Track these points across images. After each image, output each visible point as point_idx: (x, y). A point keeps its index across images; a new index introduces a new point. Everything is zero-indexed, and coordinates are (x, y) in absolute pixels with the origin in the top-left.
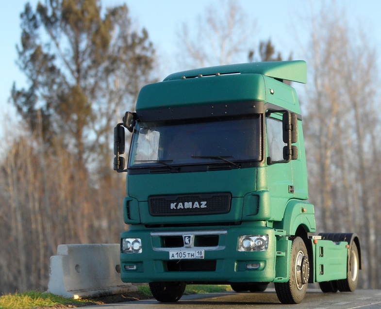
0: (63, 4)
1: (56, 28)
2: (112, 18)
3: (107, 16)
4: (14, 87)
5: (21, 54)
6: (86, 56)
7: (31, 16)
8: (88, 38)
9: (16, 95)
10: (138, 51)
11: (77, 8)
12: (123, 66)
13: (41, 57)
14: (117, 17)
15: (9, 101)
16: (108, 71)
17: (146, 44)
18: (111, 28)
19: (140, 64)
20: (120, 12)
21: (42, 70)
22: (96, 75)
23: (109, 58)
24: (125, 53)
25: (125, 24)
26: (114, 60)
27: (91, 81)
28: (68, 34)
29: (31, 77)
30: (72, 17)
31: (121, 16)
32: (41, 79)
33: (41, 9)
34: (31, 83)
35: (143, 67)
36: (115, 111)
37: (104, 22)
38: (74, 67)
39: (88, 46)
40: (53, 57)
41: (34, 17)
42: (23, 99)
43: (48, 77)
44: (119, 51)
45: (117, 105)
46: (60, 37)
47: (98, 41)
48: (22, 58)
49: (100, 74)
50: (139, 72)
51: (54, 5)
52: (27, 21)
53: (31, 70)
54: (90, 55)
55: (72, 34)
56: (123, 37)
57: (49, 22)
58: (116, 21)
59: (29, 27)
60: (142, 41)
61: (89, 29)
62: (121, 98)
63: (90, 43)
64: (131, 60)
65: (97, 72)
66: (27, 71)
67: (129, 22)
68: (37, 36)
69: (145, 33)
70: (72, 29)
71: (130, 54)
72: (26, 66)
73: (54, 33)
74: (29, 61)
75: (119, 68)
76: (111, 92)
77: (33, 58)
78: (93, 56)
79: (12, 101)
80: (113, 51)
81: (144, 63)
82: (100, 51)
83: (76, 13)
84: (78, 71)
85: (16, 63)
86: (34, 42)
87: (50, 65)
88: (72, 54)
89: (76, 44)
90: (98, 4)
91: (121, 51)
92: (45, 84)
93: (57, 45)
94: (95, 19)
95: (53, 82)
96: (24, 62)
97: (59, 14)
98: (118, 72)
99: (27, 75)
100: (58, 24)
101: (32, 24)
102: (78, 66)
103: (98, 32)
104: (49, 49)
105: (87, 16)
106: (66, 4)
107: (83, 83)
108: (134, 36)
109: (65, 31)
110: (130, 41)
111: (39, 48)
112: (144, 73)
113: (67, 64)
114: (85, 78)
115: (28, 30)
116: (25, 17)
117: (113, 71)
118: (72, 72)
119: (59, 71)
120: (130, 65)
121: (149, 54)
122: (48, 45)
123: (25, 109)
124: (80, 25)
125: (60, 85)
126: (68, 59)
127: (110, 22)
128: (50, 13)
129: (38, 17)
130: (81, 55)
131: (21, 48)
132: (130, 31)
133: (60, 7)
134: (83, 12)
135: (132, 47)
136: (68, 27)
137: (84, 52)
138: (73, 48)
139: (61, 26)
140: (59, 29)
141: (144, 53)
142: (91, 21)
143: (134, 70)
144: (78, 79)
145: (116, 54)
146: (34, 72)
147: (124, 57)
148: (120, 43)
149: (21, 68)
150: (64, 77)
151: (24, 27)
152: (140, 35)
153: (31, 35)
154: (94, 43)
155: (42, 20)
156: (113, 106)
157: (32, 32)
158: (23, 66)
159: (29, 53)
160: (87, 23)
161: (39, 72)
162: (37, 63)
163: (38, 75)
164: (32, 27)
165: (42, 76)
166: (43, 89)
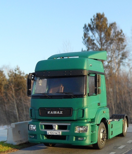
0: (96, 24)
1: (94, 31)
2: (111, 27)
3: (110, 26)
4: (82, 50)
5: (84, 40)
6: (104, 39)
7: (86, 28)
8: (104, 33)
10: (119, 36)
11: (100, 24)
12: (115, 41)
13: (90, 40)
14: (113, 26)
16: (111, 43)
17: (122, 34)
18: (111, 30)
19: (120, 41)
20: (113, 25)
21: (90, 44)
22: (107, 45)
23: (111, 39)
24: (115, 37)
25: (115, 28)
26: (112, 40)
27: (105, 47)
28: (98, 33)
29: (87, 46)
30: (99, 27)
31: (114, 26)
32: (90, 47)
33: (90, 26)
34: (87, 48)
35: (121, 41)
36: (113, 55)
37: (109, 28)
38: (100, 43)
39: (104, 36)
40: (94, 40)
41: (87, 28)
43: (92, 46)
44: (113, 37)
45: (113, 54)
46: (95, 34)
47: (107, 34)
48: (84, 41)
49: (108, 44)
50: (120, 43)
51: (93, 24)
52: (85, 29)
53: (87, 44)
54: (105, 39)
55: (99, 32)
56: (115, 32)
57: (92, 29)
58: (113, 28)
59: (86, 31)
60: (121, 33)
61: (104, 30)
62: (114, 51)
63: (105, 35)
64: (117, 39)
65: (107, 44)
66: (86, 45)
67: (116, 28)
68: (88, 34)
69: (121, 31)
70: (99, 31)
71: (117, 37)
72: (86, 43)
73: (94, 32)
75: (113, 42)
76: (112, 50)
77: (88, 41)
78: (106, 39)
80: (112, 37)
81: (121, 40)
82: (108, 37)
83: (100, 26)
84: (101, 44)
85: (83, 42)
86: (88, 36)
87: (93, 42)
88: (99, 39)
89: (100, 35)
90: (107, 23)
91: (114, 37)
92: (92, 48)
93: (95, 36)
94: (106, 28)
95: (94, 48)
96: (85, 42)
97: (95, 26)
98: (113, 44)
99: (86, 46)
100: (95, 30)
101: (87, 30)
102: (101, 42)
103: (107, 31)
104: (92, 38)
105: (103, 27)
106: (97, 23)
107: (103, 47)
108: (118, 32)
109: (97, 32)
110: (117, 33)
111: (89, 38)
112: (121, 43)
113: (98, 42)
114: (103, 46)
115: (86, 32)
116: (85, 28)
117: (112, 43)
118: (100, 44)
119: (96, 44)
120: (117, 41)
121: (123, 37)
122: (92, 36)
124: (101, 29)
125: (96, 48)
126: (98, 40)
127: (111, 28)
128: (92, 27)
129: (89, 28)
130: (102, 39)
131: (84, 38)
132: (117, 30)
133: (95, 24)
134: (102, 26)
135: (117, 35)
136: (98, 30)
137: (103, 38)
138: (99, 37)
139: (96, 30)
140: (95, 31)
141: (121, 37)
142: (105, 28)
143: (119, 42)
144: (101, 46)
145: (113, 38)
146: (88, 45)
147: (115, 39)
148: (114, 34)
149: (84, 44)
150: (97, 46)
151: (84, 31)
152: (120, 31)
153: (87, 34)
154: (106, 35)
155: (90, 29)
156: (112, 54)
157: (87, 33)
158: (85, 43)
159: (86, 39)
160: (103, 29)
161: (89, 45)
162: (89, 42)
163: (89, 46)
164: (87, 31)
165: (91, 46)
166: (91, 50)
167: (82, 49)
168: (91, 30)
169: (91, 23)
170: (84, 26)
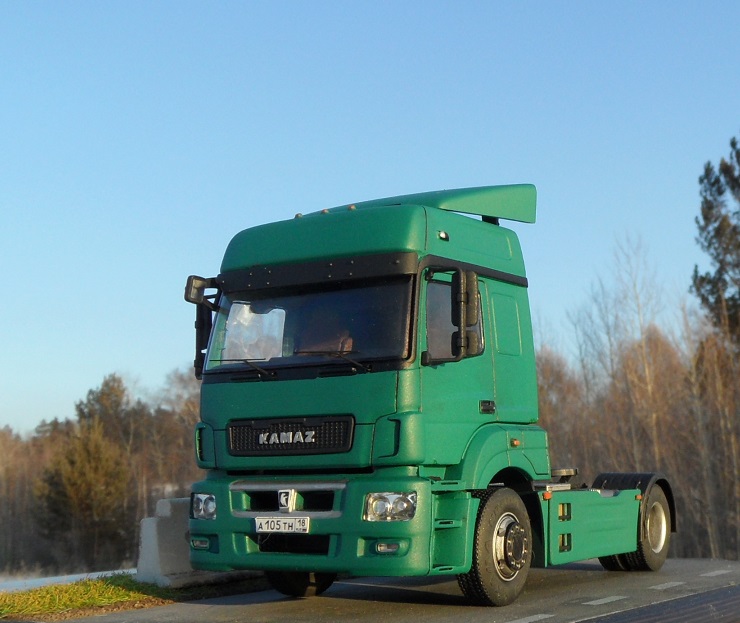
4: (696, 272)
5: (702, 229)
7: (713, 180)
9: (699, 281)
13: (728, 231)
15: (690, 291)
21: (731, 248)
29: (716, 257)
32: (729, 258)
33: (726, 169)
34: (718, 265)
41: (717, 181)
42: (708, 287)
52: (708, 186)
53: (716, 249)
57: (737, 185)
59: (711, 195)
66: (712, 250)
68: (722, 204)
72: (710, 245)
74: (712, 237)
77: (719, 232)
79: (694, 289)
85: (697, 240)
86: (719, 211)
92: (736, 265)
96: (706, 239)
99: (712, 254)
101: (715, 189)
111: (725, 219)
115: (709, 198)
116: (706, 181)
123: (712, 299)
128: (737, 172)
129: (722, 179)
131: (702, 222)
146: (719, 250)
149: (703, 246)
151: (704, 194)
153: (715, 204)
155: (728, 183)
157: (715, 199)
158: (706, 244)
159: (712, 227)
161: (726, 251)
162: (723, 239)
163: (725, 254)
164: (716, 194)
165: (731, 255)
166: (734, 271)
167: (696, 266)
168: (733, 188)
169: (731, 158)
170: (702, 172)
